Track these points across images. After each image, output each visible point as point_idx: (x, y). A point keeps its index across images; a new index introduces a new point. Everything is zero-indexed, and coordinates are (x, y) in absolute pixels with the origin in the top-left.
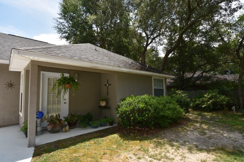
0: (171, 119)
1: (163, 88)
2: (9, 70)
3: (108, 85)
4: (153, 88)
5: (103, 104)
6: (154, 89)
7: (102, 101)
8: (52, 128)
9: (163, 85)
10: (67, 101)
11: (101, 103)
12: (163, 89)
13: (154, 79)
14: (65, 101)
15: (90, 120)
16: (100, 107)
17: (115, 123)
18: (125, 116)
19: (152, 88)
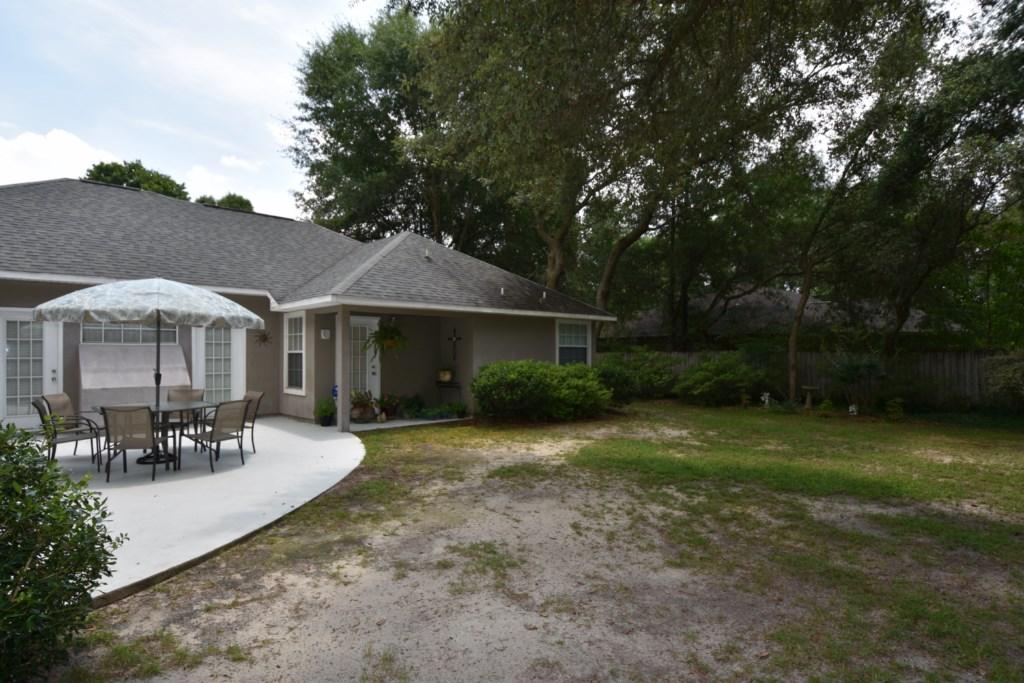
0: (573, 405)
1: (586, 344)
2: (272, 310)
3: (454, 339)
4: (558, 345)
5: (446, 377)
6: (561, 349)
7: (444, 370)
8: (361, 414)
9: (585, 338)
10: (378, 370)
11: (442, 375)
12: (585, 349)
13: (561, 325)
14: (373, 370)
15: (421, 405)
16: (441, 384)
17: (468, 415)
18: (484, 395)
19: (554, 345)
